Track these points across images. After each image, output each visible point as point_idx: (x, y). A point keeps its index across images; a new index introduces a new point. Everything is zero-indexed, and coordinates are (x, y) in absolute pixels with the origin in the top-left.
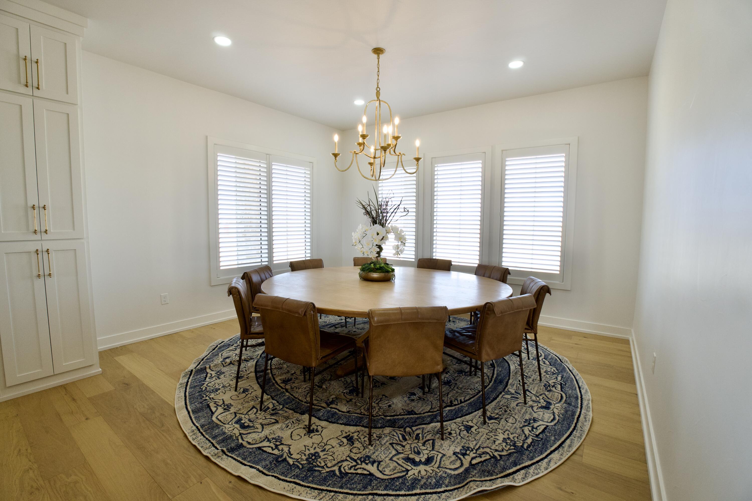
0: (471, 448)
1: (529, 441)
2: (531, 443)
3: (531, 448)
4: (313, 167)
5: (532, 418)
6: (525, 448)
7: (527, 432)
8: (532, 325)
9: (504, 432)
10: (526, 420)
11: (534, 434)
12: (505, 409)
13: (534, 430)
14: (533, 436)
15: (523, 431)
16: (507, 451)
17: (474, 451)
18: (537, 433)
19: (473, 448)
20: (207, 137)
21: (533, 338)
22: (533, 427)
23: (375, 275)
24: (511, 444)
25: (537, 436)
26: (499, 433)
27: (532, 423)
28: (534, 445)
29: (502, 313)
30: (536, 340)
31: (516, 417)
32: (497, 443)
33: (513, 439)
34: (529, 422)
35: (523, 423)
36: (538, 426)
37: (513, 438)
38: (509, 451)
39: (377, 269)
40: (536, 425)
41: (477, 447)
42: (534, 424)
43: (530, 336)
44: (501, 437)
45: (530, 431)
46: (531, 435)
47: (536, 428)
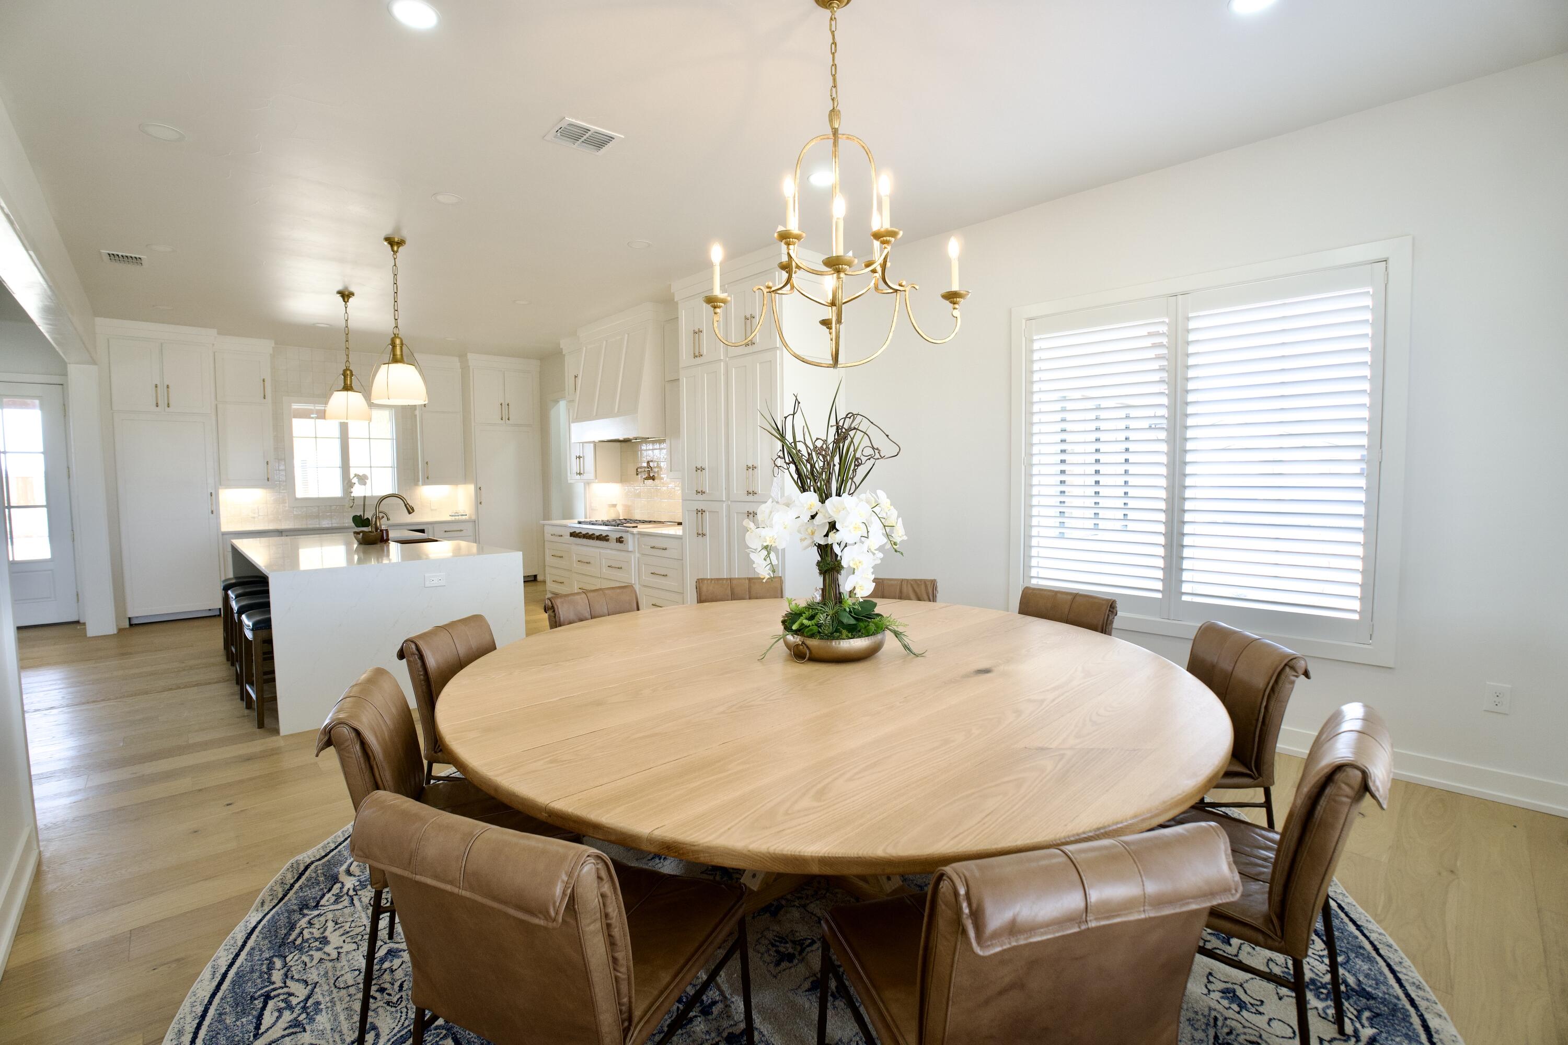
0: (360, 890)
1: (277, 976)
2: (270, 975)
3: (264, 966)
5: (308, 1027)
6: (275, 959)
7: (294, 987)
9: (339, 953)
10: (318, 1011)
11: (278, 995)
12: (389, 995)
13: (283, 1005)
14: (274, 990)
15: (306, 982)
16: (303, 929)
17: (351, 893)
18: (271, 1004)
19: (359, 893)
22: (290, 1008)
24: (307, 945)
25: (267, 997)
26: (344, 941)
27: (299, 1015)
28: (261, 977)
31: (344, 992)
32: (330, 924)
33: (311, 953)
34: (308, 1014)
35: (321, 999)
36: (278, 1018)
37: (312, 956)
38: (297, 931)
40: (287, 1016)
41: (356, 901)
42: (295, 1015)
44: (335, 939)
45: (291, 994)
46: (282, 988)
47: (280, 1011)
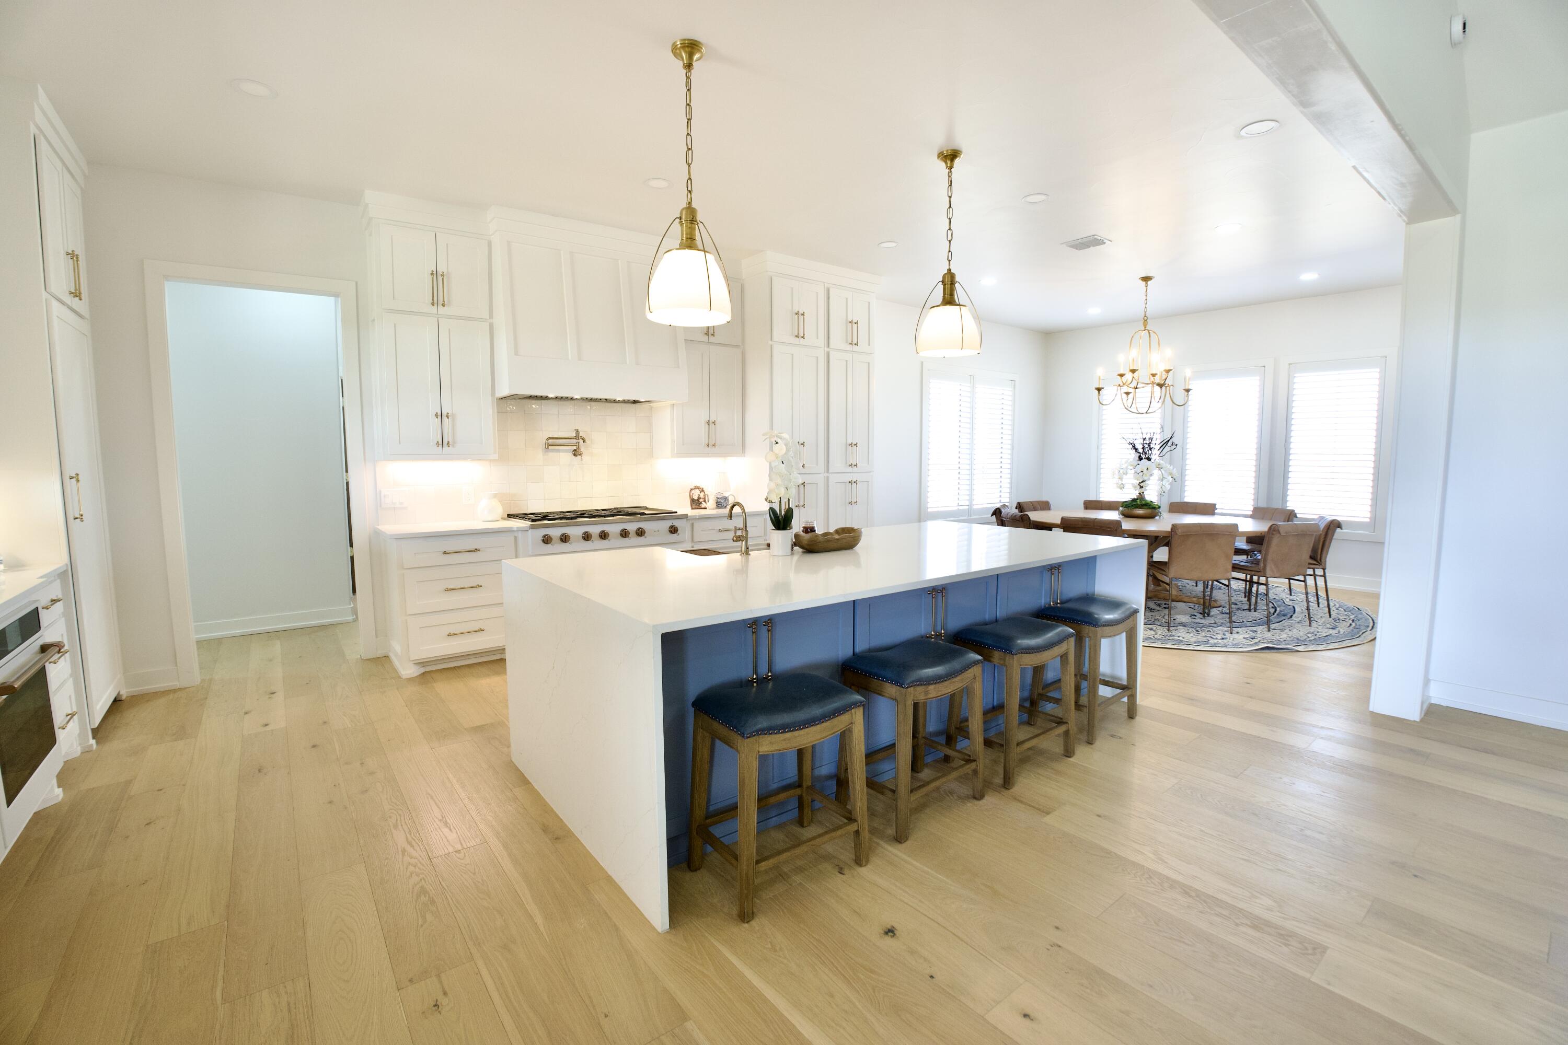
4: (1015, 385)
8: (1320, 560)
20: (922, 362)
21: (1322, 574)
23: (1140, 512)
29: (1286, 533)
30: (1324, 576)
39: (1143, 505)
43: (1319, 572)
